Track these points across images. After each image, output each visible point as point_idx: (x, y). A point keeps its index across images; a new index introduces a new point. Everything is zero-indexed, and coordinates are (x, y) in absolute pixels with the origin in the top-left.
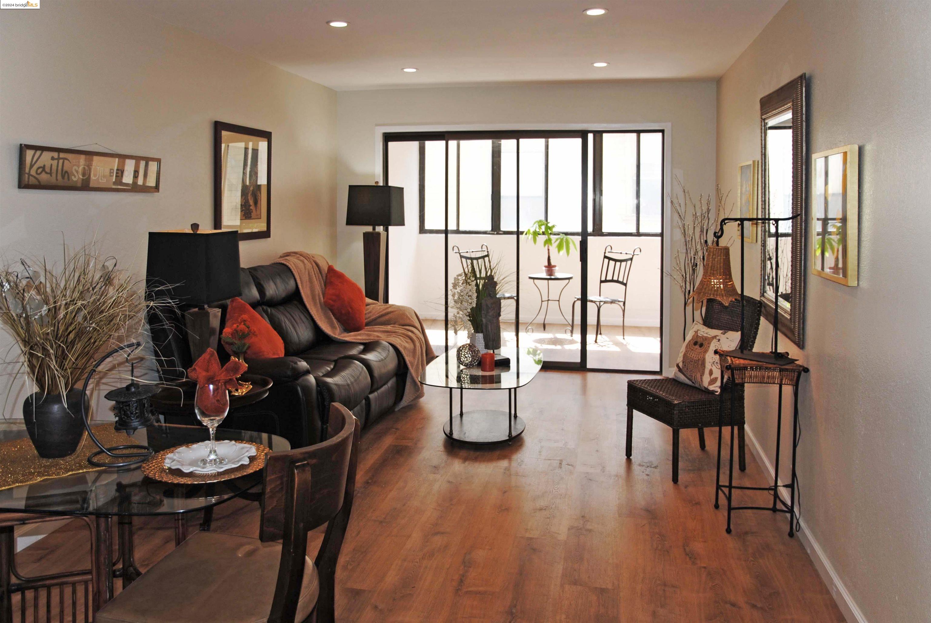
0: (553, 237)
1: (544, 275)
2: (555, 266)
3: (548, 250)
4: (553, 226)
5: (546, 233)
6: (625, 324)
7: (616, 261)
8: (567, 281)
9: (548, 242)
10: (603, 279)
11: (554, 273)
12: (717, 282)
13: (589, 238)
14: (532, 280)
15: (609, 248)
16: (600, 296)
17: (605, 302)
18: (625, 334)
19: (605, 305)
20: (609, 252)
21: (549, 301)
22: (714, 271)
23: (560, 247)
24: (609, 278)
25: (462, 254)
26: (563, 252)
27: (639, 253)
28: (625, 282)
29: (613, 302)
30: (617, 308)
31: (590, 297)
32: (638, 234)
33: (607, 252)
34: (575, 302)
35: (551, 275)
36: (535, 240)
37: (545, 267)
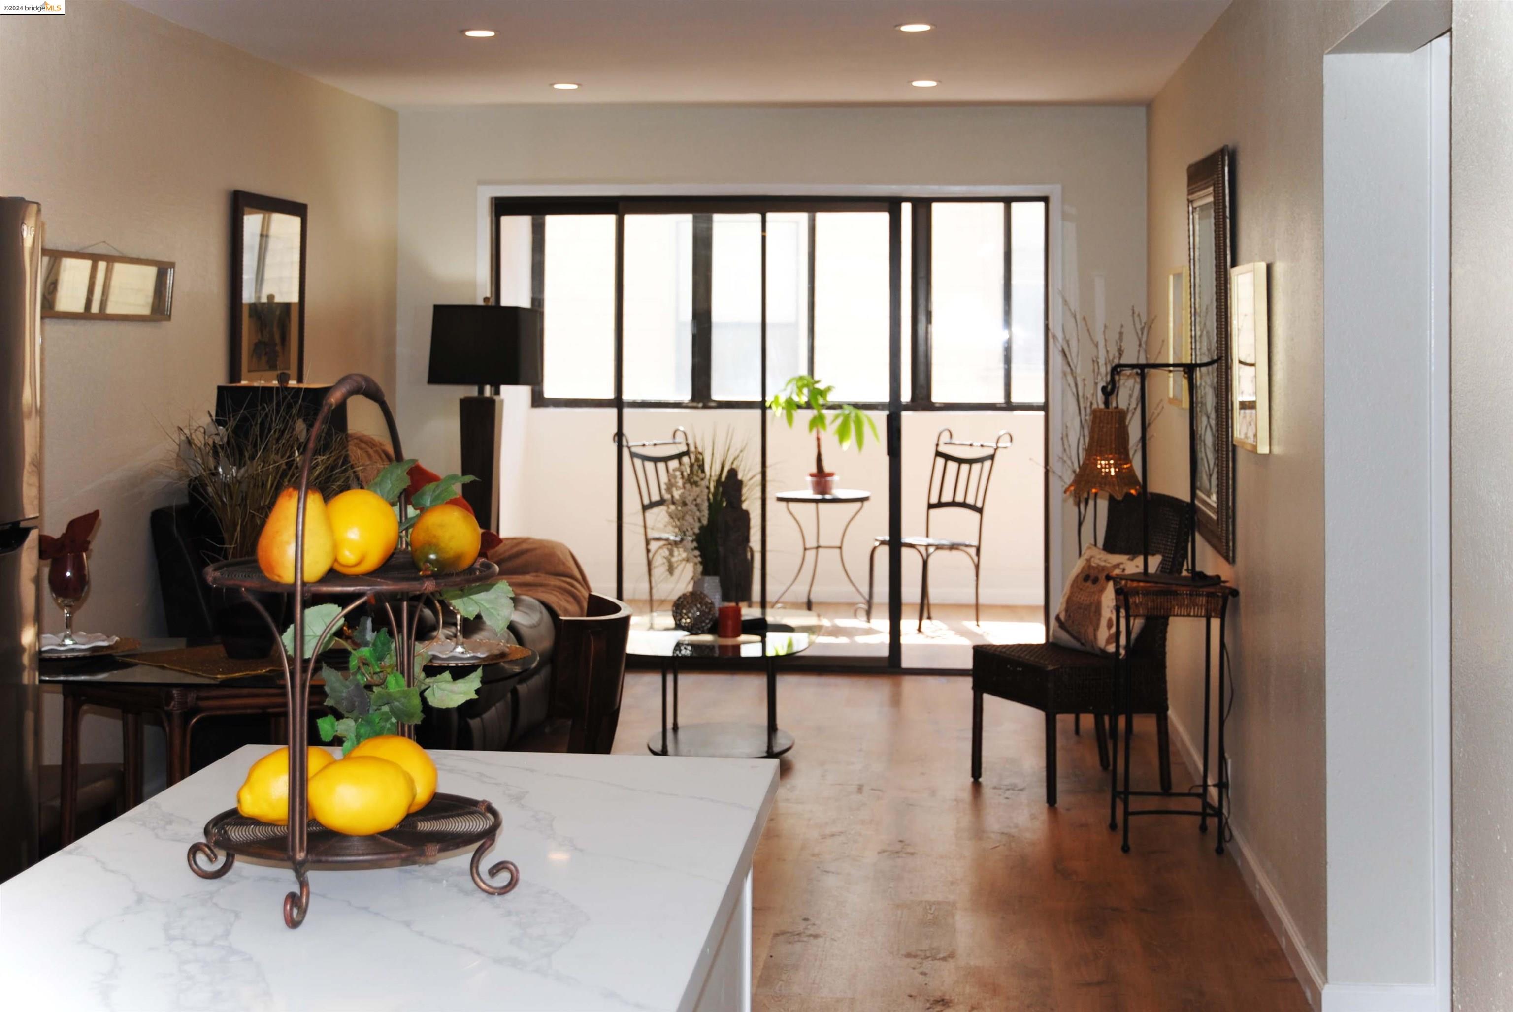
0: (828, 414)
1: (810, 494)
2: (831, 475)
3: (818, 439)
4: (829, 389)
5: (813, 403)
6: (981, 601)
7: (960, 461)
8: (858, 504)
9: (817, 422)
10: (934, 500)
11: (831, 489)
12: (1105, 464)
13: (906, 415)
14: (784, 504)
15: (946, 436)
16: (927, 536)
17: (938, 547)
18: (980, 617)
19: (940, 552)
20: (946, 444)
21: (820, 550)
22: (1101, 447)
23: (842, 433)
24: (947, 497)
25: (634, 450)
26: (849, 443)
27: (1008, 444)
28: (979, 505)
29: (953, 547)
30: (962, 560)
31: (906, 538)
32: (1009, 406)
33: (941, 443)
34: (874, 550)
35: (823, 492)
36: (790, 418)
37: (812, 475)
